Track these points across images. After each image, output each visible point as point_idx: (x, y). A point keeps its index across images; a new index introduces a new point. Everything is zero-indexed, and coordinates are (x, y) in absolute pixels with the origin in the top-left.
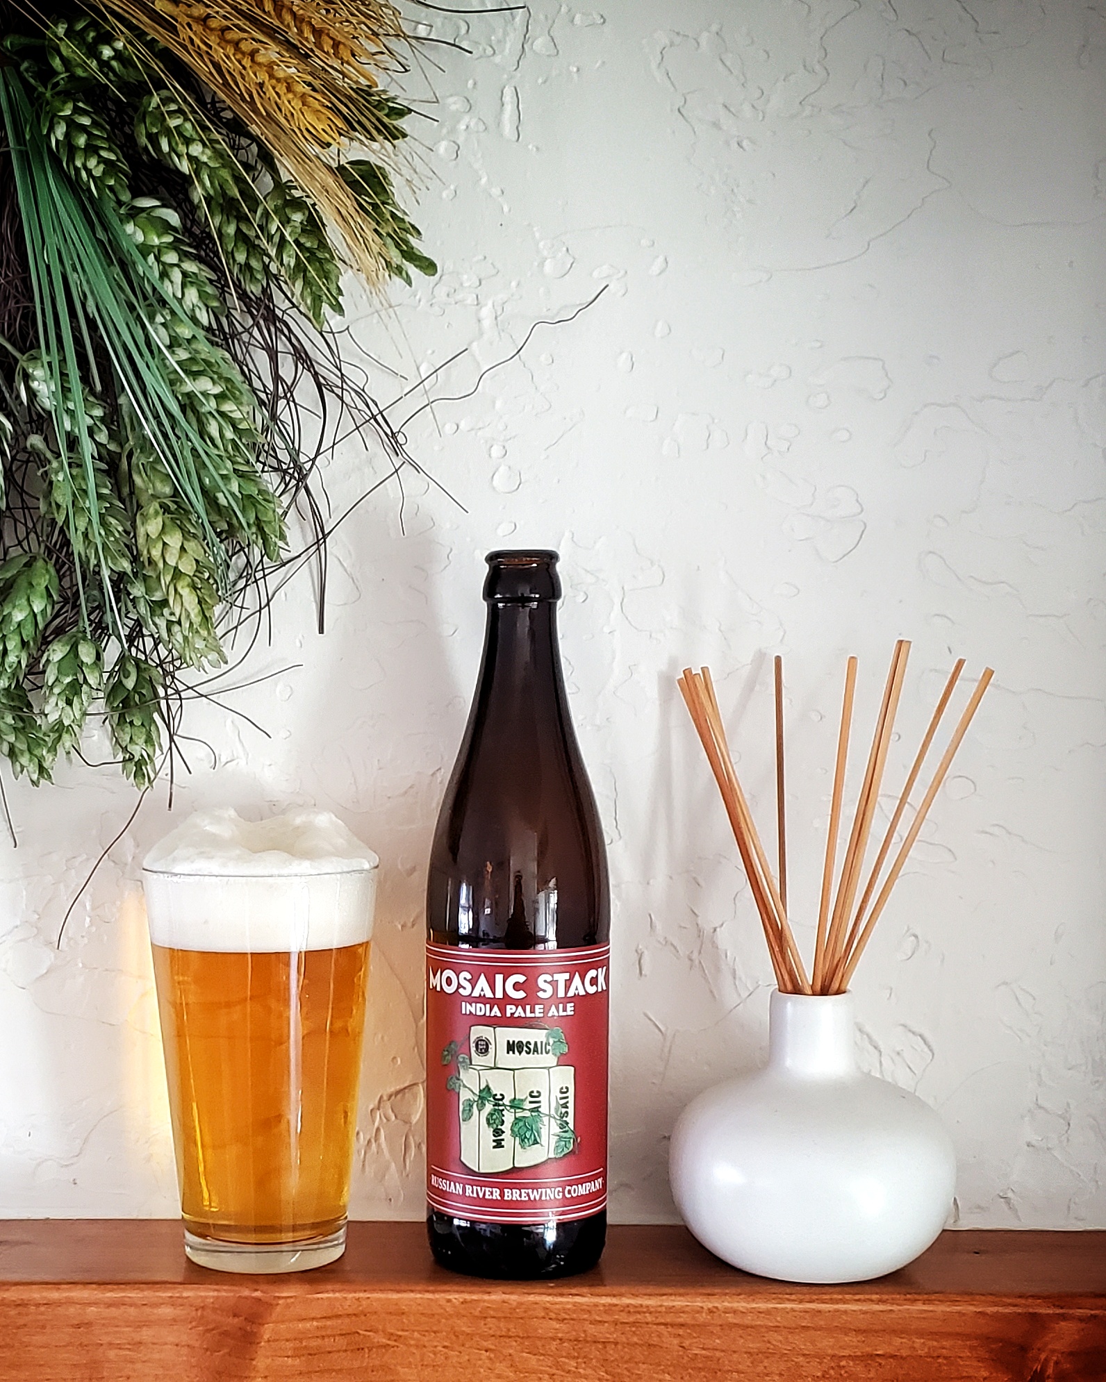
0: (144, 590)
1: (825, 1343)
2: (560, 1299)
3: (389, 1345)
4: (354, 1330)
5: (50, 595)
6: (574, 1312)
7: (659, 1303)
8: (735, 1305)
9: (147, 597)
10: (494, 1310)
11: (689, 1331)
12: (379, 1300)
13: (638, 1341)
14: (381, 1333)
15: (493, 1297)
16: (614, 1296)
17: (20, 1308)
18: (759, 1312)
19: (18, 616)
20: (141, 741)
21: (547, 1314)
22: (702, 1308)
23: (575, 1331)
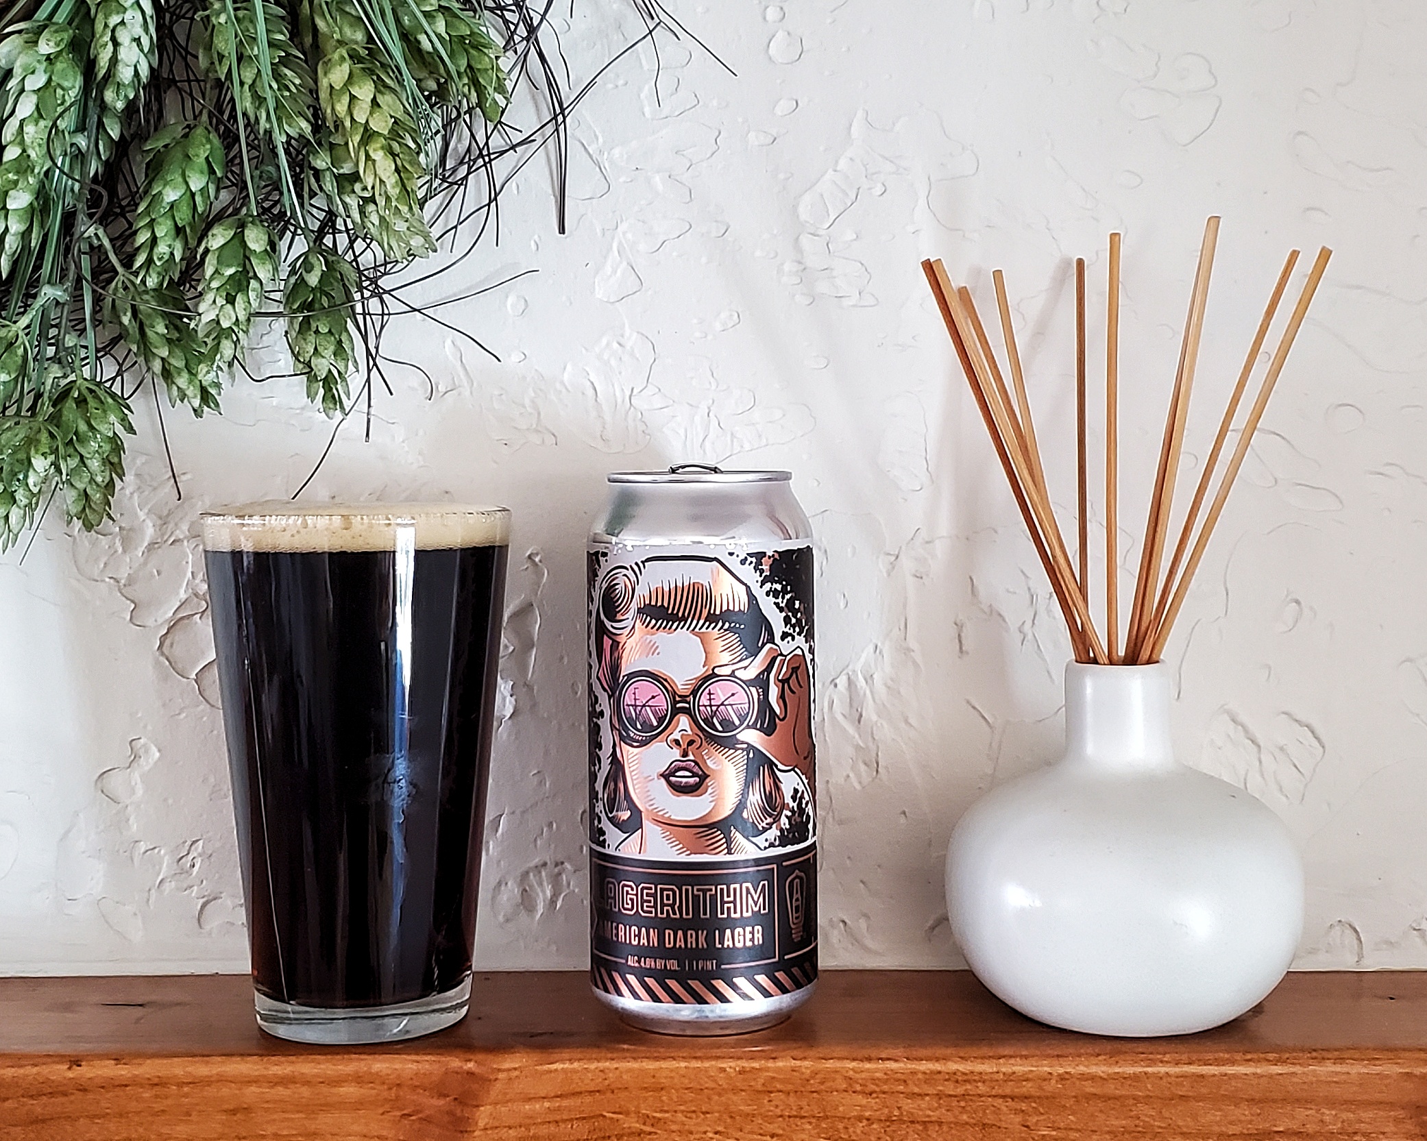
0: (329, 162)
1: (1209, 1117)
2: (868, 1065)
3: (644, 1132)
4: (598, 1112)
5: (212, 171)
6: (886, 1082)
7: (995, 1070)
8: (1094, 1070)
9: (335, 170)
10: (781, 1081)
11: (1034, 1105)
12: (630, 1070)
13: (967, 1120)
14: (633, 1115)
15: (780, 1064)
16: (937, 1060)
17: (157, 1088)
18: (1125, 1078)
19: (171, 195)
20: (328, 352)
21: (851, 1085)
22: (1050, 1073)
23: (887, 1107)
